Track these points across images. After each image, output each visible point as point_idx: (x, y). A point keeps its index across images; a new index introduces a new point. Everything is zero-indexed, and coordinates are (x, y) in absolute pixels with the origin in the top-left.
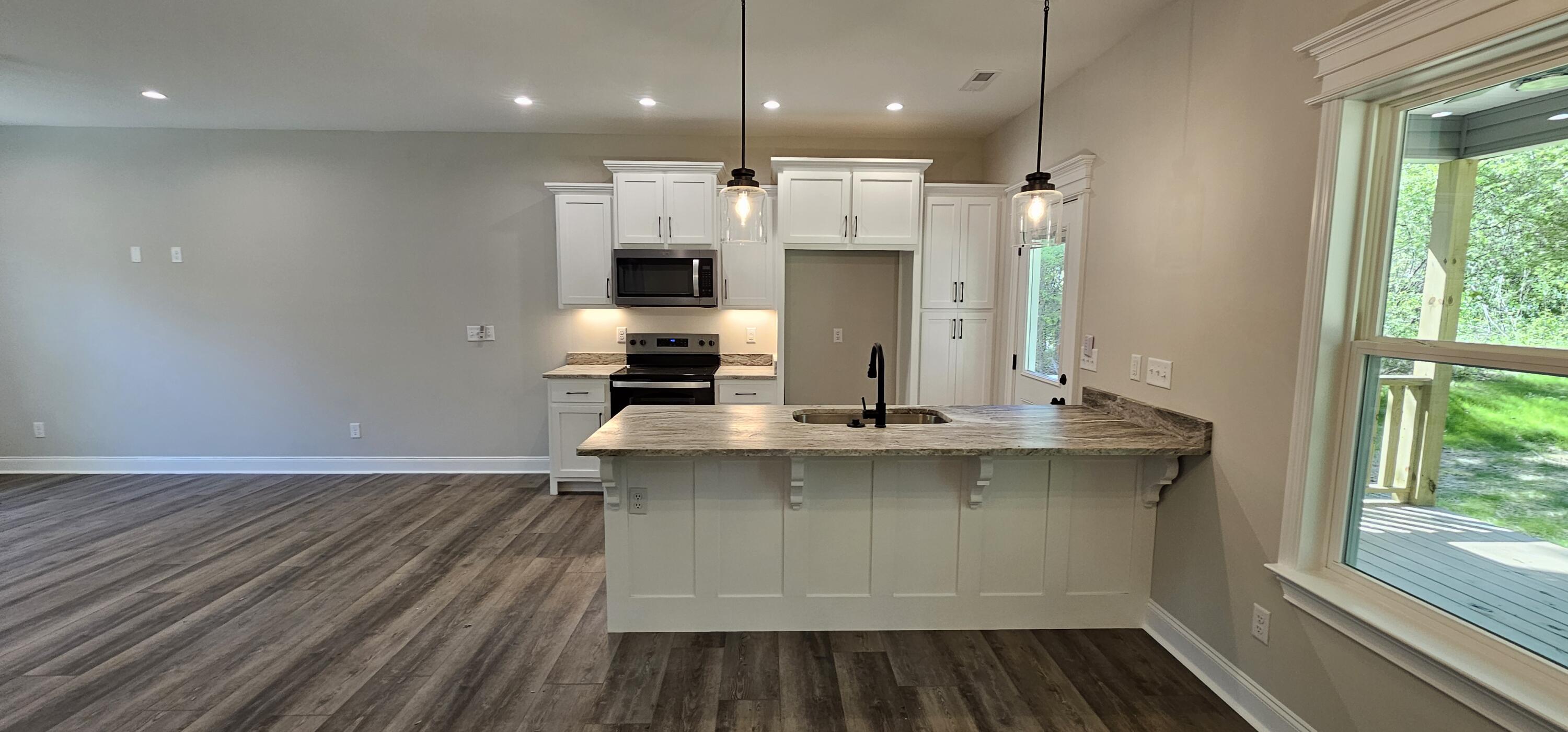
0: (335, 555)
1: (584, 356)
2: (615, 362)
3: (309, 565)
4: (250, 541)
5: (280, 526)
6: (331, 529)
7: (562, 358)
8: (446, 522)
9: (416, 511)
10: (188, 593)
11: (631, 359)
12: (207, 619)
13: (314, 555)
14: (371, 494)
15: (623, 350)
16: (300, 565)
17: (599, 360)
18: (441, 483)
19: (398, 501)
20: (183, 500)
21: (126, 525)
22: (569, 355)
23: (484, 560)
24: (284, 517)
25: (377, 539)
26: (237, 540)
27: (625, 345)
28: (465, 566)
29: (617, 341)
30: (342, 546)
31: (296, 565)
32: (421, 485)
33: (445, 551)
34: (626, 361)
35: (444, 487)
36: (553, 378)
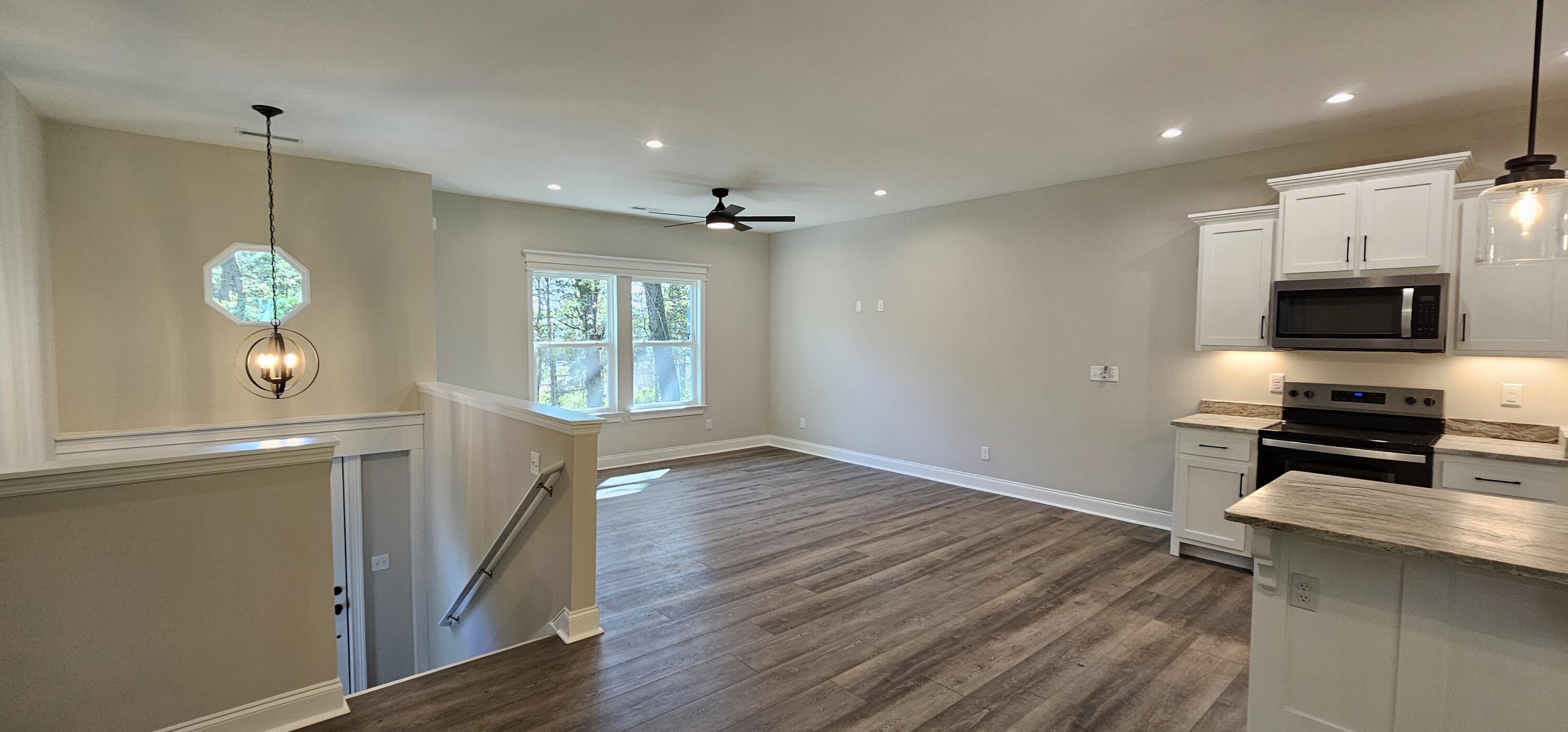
0: (967, 558)
1: (1222, 405)
2: (1265, 415)
3: (949, 561)
4: (909, 529)
5: (928, 522)
6: (964, 535)
7: (1194, 405)
8: (1058, 554)
9: (1032, 536)
11: (1288, 413)
12: (884, 580)
13: (953, 553)
14: (994, 512)
15: (1278, 401)
16: (942, 559)
17: (1242, 411)
18: (1054, 515)
19: (1017, 523)
21: (840, 497)
22: (1202, 403)
23: (1096, 604)
24: (931, 515)
25: (1000, 554)
26: (901, 526)
27: (1281, 396)
28: (1077, 604)
29: (1270, 390)
30: (972, 552)
31: (939, 558)
32: (1036, 513)
33: (1059, 583)
34: (1281, 416)
35: (1057, 519)
36: (1184, 427)
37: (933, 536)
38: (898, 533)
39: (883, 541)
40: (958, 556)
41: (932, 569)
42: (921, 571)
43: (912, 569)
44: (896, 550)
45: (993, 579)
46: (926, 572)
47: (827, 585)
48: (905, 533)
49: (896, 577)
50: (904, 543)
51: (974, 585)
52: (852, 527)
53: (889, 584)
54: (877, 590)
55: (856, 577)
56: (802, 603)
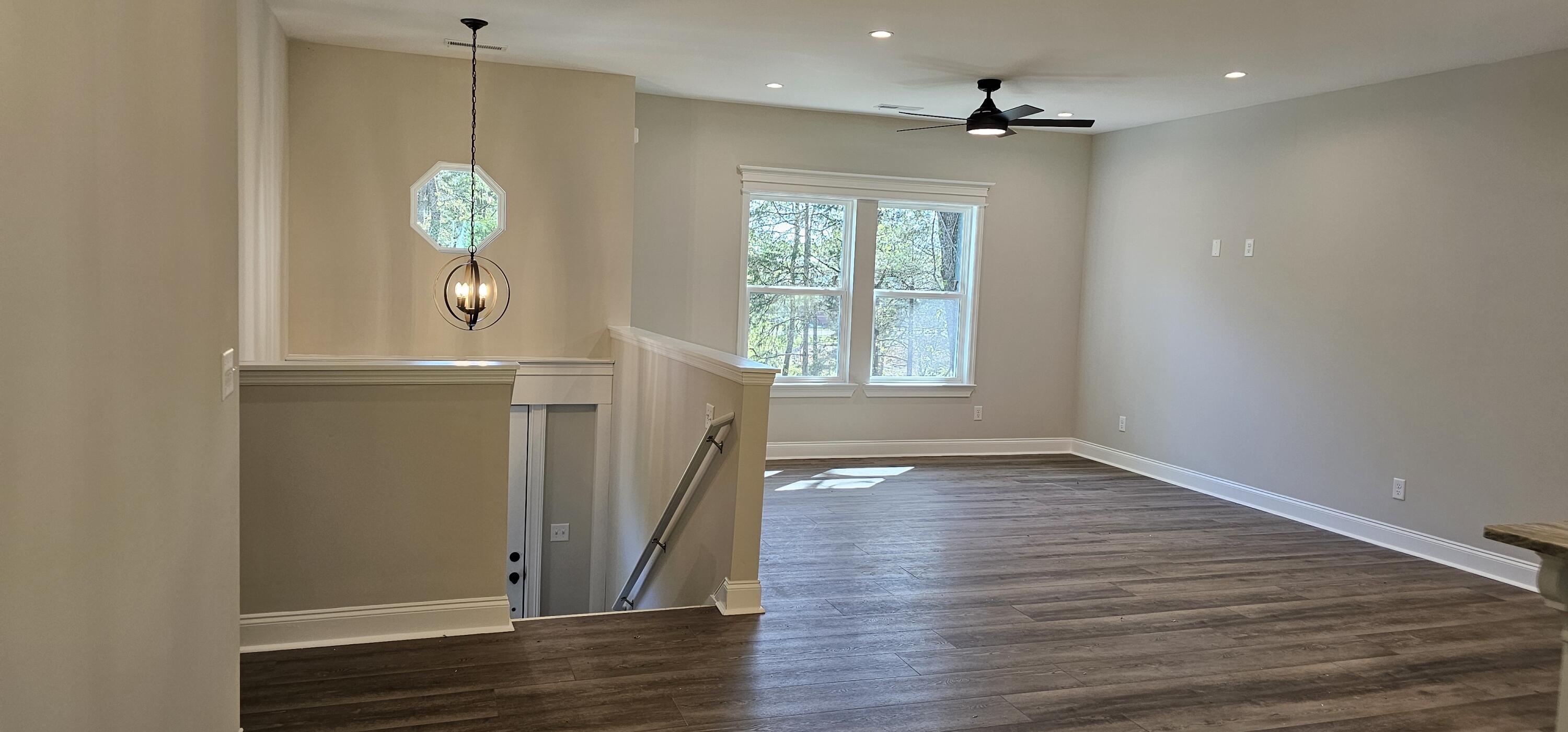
0: (1287, 620)
3: (1252, 619)
4: (1218, 576)
5: (1258, 574)
6: (1306, 595)
10: (1142, 598)
12: (1138, 623)
13: (1266, 611)
16: (1246, 615)
20: (1197, 521)
21: (1142, 527)
23: (1455, 698)
25: (1345, 623)
26: (1211, 572)
28: (1424, 693)
30: (1301, 615)
31: (1241, 613)
33: (1413, 668)
37: (1253, 590)
38: (1200, 578)
39: (1169, 584)
40: (1274, 616)
41: (1221, 623)
42: (1203, 622)
43: (1189, 619)
44: (1182, 596)
45: (1309, 647)
46: (1210, 624)
47: (1057, 614)
48: (1211, 580)
49: (1160, 622)
50: (1201, 590)
51: (1272, 649)
52: (1133, 562)
53: (1144, 628)
54: (1122, 631)
55: (1101, 614)
56: (1010, 626)
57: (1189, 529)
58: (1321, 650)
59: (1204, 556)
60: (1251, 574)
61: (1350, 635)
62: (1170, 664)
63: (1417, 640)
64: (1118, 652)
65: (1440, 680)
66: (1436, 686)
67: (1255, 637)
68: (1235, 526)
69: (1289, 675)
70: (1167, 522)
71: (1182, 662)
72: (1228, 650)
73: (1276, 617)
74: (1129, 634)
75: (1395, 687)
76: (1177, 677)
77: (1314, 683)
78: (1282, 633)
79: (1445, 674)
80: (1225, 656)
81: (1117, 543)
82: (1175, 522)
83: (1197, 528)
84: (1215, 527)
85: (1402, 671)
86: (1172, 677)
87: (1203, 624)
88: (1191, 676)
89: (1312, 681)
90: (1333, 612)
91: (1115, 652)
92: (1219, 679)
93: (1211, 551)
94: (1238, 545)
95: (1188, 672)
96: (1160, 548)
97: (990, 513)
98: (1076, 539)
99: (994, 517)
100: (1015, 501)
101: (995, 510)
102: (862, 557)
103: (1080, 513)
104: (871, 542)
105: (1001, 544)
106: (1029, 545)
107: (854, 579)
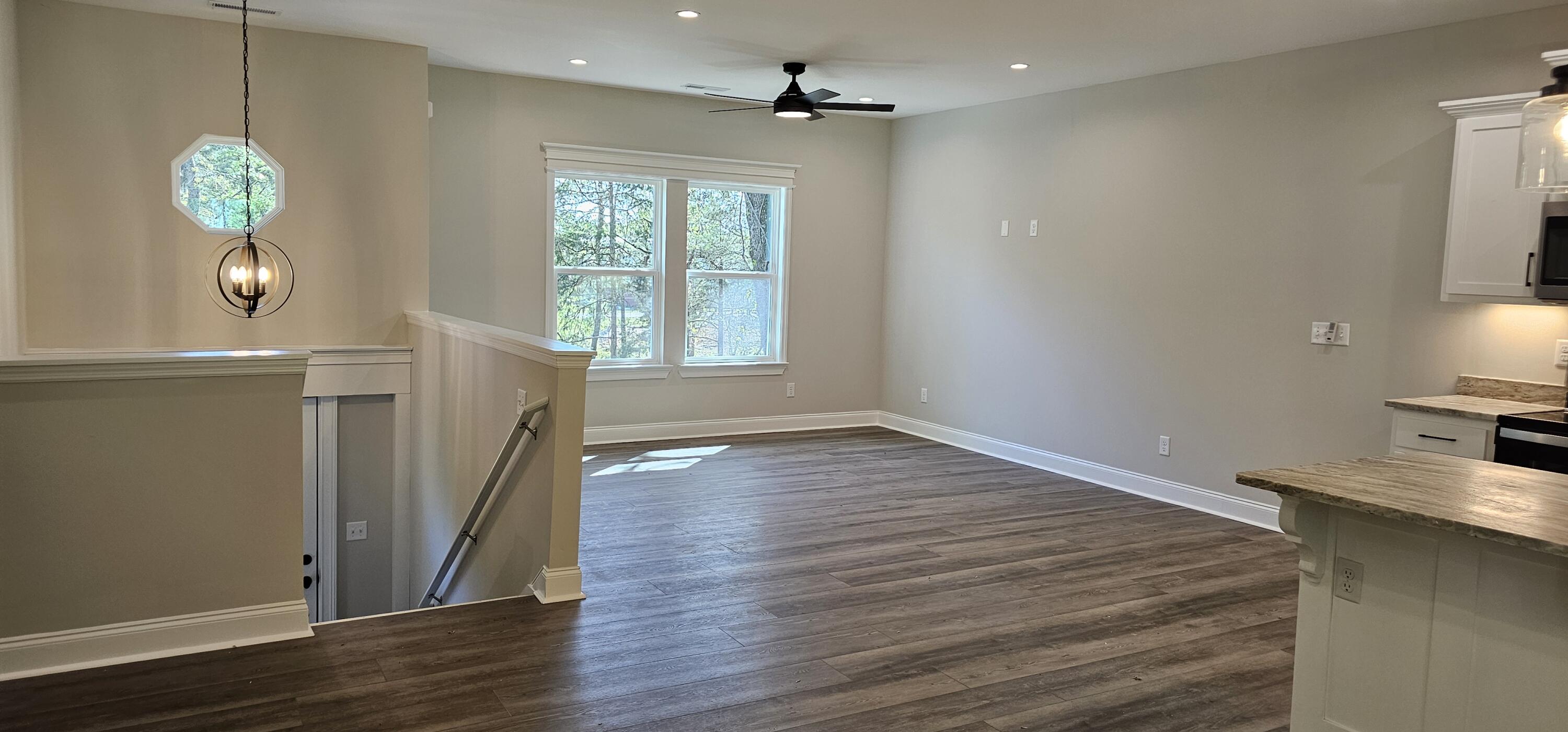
0: (1073, 569)
1: (1487, 384)
2: (1545, 400)
3: (1045, 570)
4: (1016, 533)
7: (1452, 382)
10: (945, 558)
12: (945, 582)
13: (1056, 563)
15: (1562, 380)
16: (1039, 568)
17: (1514, 393)
20: (993, 484)
21: (944, 492)
22: (1463, 381)
23: (1214, 629)
25: (1123, 569)
28: (1189, 626)
29: (1556, 365)
30: (1086, 564)
31: (1034, 566)
33: (1180, 605)
34: (1564, 402)
37: (1044, 544)
38: (998, 536)
39: (971, 543)
40: (1063, 567)
41: (1018, 576)
42: (1002, 577)
43: (990, 574)
44: (983, 553)
45: (1092, 593)
46: (1007, 578)
47: (870, 579)
48: (1007, 537)
49: (964, 579)
50: (998, 547)
51: (1060, 597)
52: (938, 525)
53: (950, 586)
54: (930, 590)
55: (912, 575)
56: (827, 593)
57: (987, 491)
58: (1103, 594)
59: (1000, 515)
60: (1041, 530)
61: (1127, 579)
62: (975, 617)
63: (1182, 580)
64: (928, 609)
65: (1202, 613)
66: (1199, 620)
67: (1046, 587)
68: (1027, 486)
69: (1077, 619)
70: (967, 485)
71: (985, 614)
72: (1024, 600)
73: (1064, 568)
74: (936, 592)
75: (1166, 623)
76: (980, 629)
77: (1098, 624)
78: (1070, 581)
79: (1206, 608)
80: (1021, 606)
81: (923, 507)
82: (974, 486)
83: (993, 490)
84: (1009, 488)
85: (1171, 608)
86: (976, 629)
87: (1002, 578)
88: (992, 627)
89: (1096, 623)
90: (1112, 560)
91: (926, 610)
92: (1017, 628)
93: (1007, 511)
94: (1029, 504)
95: (990, 623)
96: (962, 511)
97: (805, 486)
98: (886, 506)
99: (809, 490)
100: (828, 473)
101: (810, 483)
102: (682, 536)
103: (889, 482)
104: (691, 521)
105: (816, 515)
106: (842, 515)
107: (676, 559)
